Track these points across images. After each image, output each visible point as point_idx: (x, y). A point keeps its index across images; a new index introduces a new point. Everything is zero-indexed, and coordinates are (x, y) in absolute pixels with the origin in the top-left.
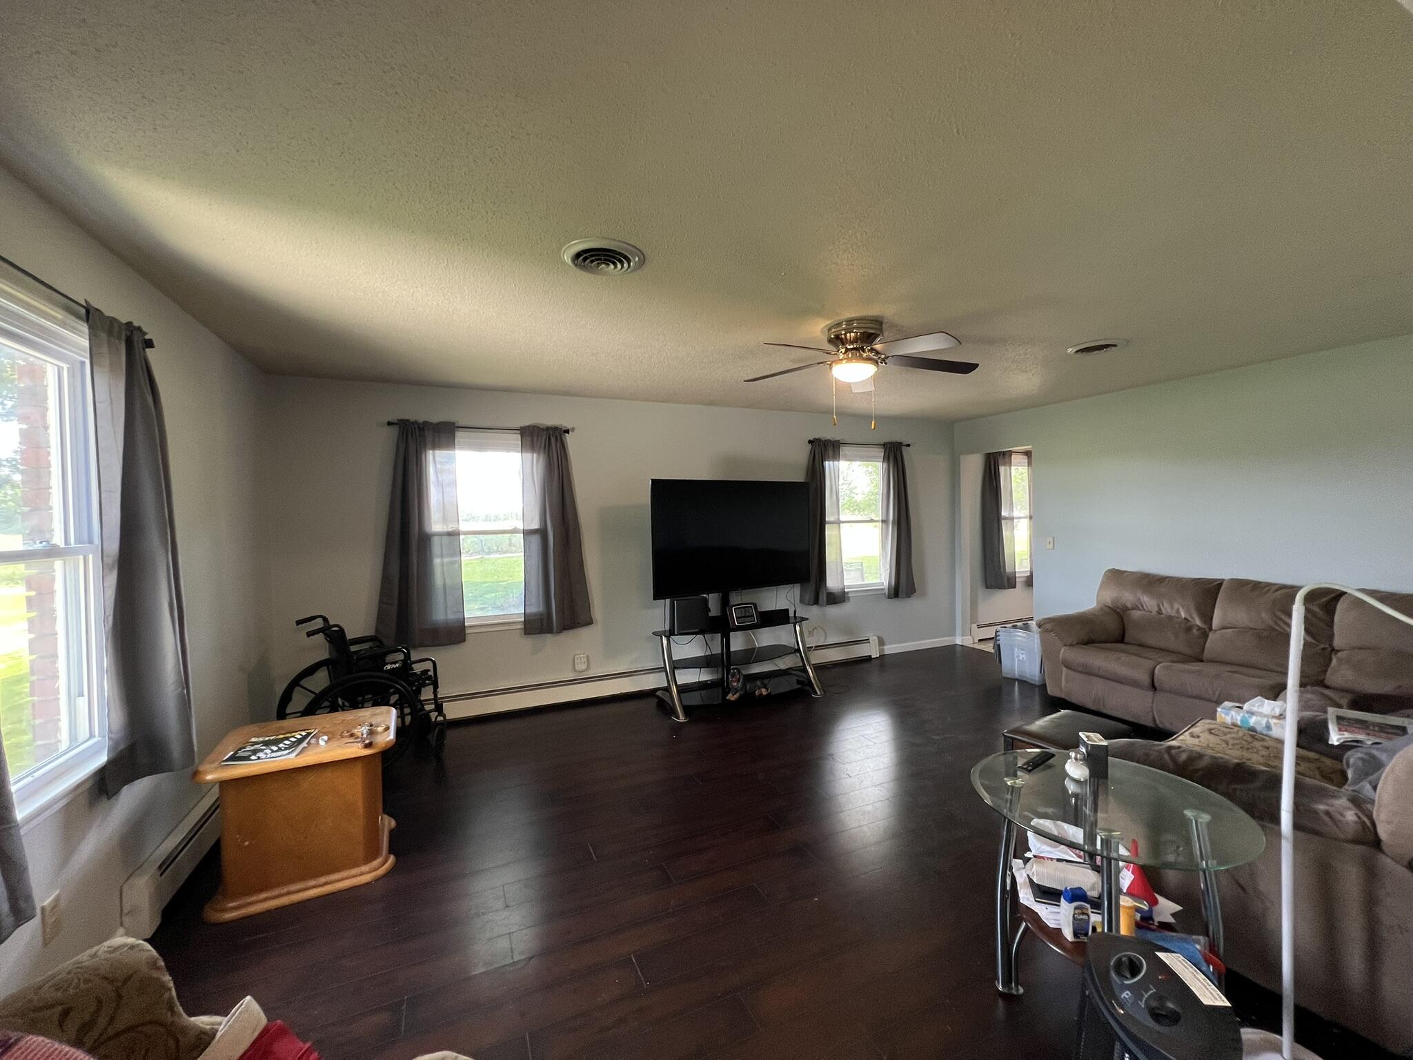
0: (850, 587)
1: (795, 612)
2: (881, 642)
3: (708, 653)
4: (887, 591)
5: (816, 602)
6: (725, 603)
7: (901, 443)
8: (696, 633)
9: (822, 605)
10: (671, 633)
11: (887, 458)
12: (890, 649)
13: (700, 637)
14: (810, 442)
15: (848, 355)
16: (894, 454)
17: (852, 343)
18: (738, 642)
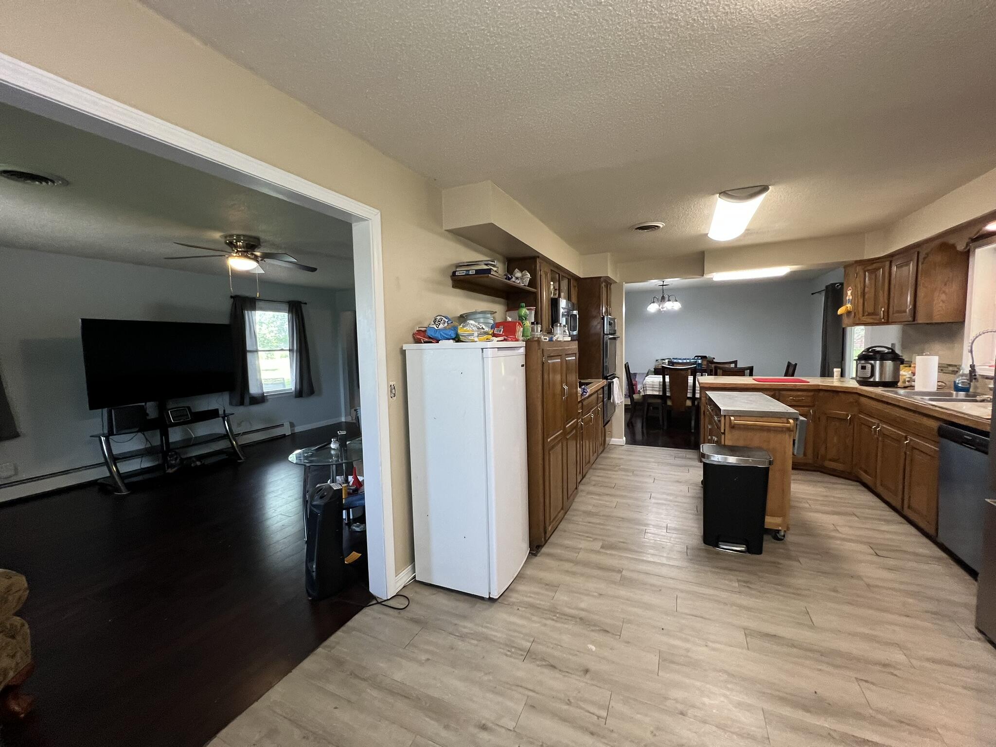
0: (268, 392)
1: (224, 411)
2: (292, 425)
3: (149, 445)
4: (294, 393)
5: (242, 403)
6: (162, 409)
7: (301, 302)
8: (137, 432)
9: (246, 406)
10: (111, 433)
11: (290, 311)
12: (298, 429)
13: (140, 434)
14: (232, 297)
15: (239, 254)
16: (296, 309)
17: (240, 248)
18: (176, 435)
